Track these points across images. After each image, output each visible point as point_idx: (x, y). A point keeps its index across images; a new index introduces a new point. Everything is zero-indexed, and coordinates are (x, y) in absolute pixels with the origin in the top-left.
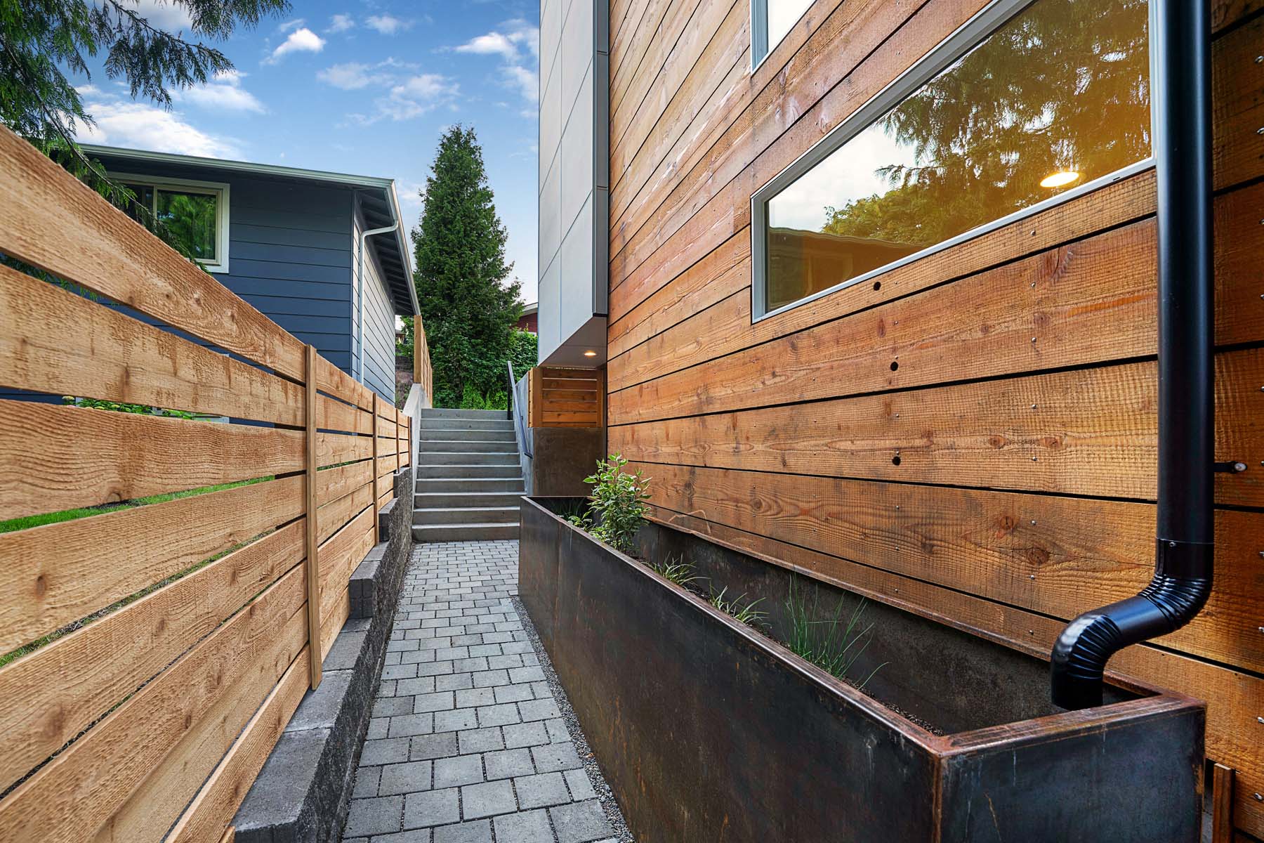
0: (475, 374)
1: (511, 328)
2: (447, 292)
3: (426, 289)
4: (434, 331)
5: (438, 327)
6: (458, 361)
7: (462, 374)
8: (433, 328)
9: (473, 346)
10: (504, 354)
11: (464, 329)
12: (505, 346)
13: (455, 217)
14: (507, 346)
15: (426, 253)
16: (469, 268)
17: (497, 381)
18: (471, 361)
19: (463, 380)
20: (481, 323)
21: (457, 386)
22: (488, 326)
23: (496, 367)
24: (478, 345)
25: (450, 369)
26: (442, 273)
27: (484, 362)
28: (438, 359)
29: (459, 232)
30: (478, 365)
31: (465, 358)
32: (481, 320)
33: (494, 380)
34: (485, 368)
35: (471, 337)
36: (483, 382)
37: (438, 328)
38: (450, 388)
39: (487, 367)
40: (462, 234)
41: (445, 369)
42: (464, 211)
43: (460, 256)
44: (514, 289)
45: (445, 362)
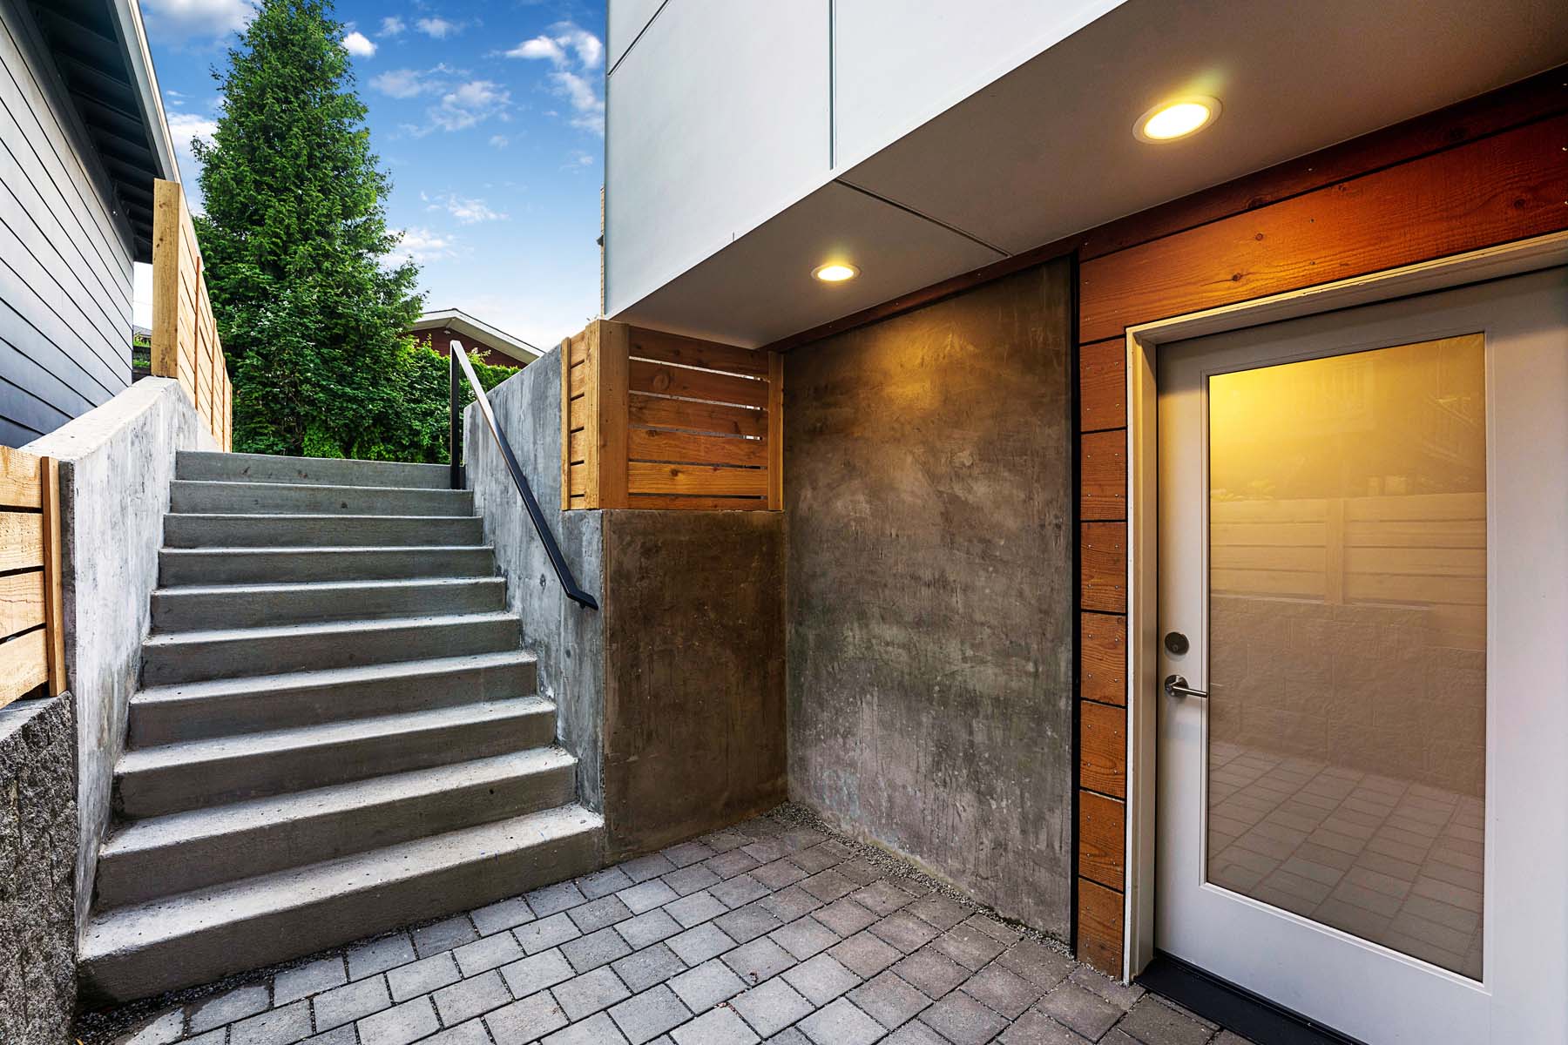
0: (329, 411)
1: (400, 336)
2: (271, 258)
3: (224, 249)
4: (239, 326)
5: (249, 320)
6: (294, 384)
7: (302, 410)
8: (238, 320)
9: (325, 361)
10: (389, 380)
11: (307, 328)
12: (389, 365)
13: (290, 129)
14: (393, 366)
15: (223, 182)
16: (318, 223)
17: (374, 425)
18: (319, 386)
19: (303, 422)
20: (343, 321)
21: (290, 430)
22: (356, 329)
23: (372, 400)
24: (335, 359)
25: (275, 398)
26: (261, 223)
27: (348, 390)
28: (251, 379)
29: (297, 156)
30: (334, 395)
31: (308, 381)
32: (340, 316)
33: (368, 422)
34: (348, 401)
35: (320, 344)
36: (346, 425)
37: (250, 322)
38: (274, 434)
39: (353, 399)
40: (302, 160)
41: (264, 397)
42: (309, 122)
43: (299, 199)
44: (405, 275)
45: (265, 385)
